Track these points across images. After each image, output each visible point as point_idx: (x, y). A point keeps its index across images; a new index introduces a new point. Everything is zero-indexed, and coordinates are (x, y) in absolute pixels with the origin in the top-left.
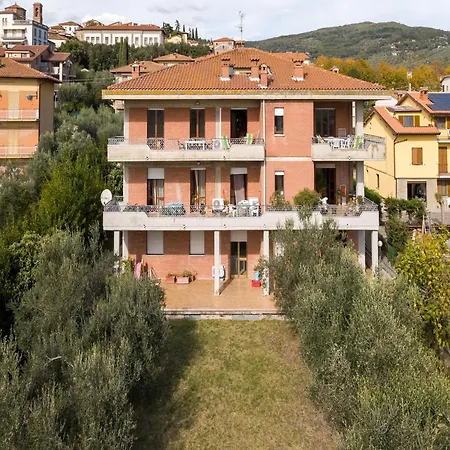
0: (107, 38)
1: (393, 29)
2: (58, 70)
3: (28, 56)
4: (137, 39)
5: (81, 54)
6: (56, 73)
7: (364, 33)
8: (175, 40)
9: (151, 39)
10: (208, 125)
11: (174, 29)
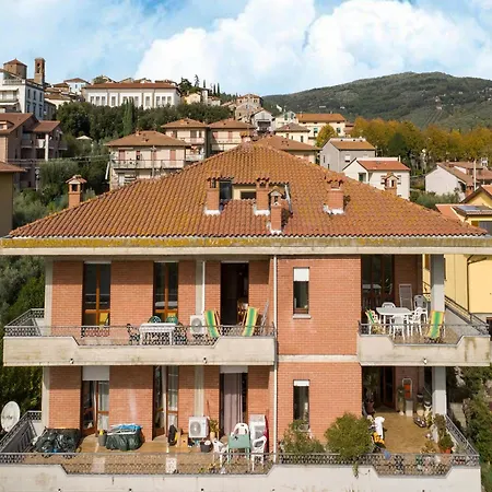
0: (113, 98)
1: (438, 80)
2: (44, 144)
3: (5, 127)
4: (148, 98)
5: (81, 118)
6: (41, 146)
7: (406, 84)
8: (192, 99)
9: (164, 98)
10: (182, 289)
11: (193, 85)
